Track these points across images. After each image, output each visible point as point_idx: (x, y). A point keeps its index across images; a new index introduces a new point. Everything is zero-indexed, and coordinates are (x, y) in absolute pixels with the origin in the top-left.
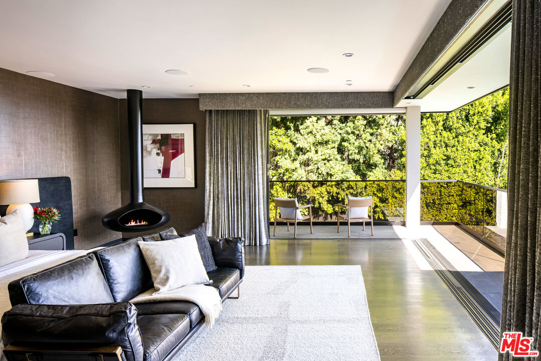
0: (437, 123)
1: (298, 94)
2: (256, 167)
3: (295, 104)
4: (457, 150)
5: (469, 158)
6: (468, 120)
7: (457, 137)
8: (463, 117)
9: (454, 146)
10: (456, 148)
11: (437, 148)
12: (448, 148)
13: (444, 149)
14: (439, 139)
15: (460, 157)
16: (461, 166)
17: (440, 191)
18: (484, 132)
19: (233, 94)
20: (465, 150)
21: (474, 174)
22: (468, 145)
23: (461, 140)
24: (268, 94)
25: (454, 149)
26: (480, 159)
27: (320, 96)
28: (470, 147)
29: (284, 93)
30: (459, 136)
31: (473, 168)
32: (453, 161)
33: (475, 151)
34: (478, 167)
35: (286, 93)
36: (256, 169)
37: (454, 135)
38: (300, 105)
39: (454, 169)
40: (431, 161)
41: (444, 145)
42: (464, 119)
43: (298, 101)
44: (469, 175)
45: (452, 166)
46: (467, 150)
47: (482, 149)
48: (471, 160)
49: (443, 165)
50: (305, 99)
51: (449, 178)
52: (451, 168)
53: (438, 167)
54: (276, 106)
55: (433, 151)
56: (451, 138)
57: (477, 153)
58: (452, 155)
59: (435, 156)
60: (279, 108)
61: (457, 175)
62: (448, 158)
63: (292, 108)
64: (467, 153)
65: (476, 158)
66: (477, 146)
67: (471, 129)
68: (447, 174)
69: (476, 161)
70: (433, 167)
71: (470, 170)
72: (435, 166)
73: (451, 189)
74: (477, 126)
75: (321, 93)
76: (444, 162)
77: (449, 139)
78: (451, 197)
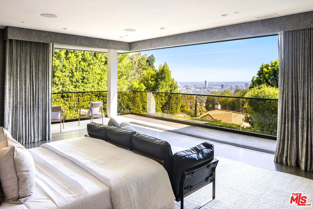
0: (77, 56)
1: (82, 37)
2: (48, 84)
3: (80, 43)
4: (89, 73)
5: (95, 78)
6: (95, 56)
7: (89, 65)
8: (93, 54)
9: (87, 71)
10: (88, 72)
11: (77, 72)
12: (84, 72)
13: (81, 72)
14: (79, 66)
15: (91, 78)
16: (91, 83)
17: (78, 99)
18: (104, 63)
19: (38, 31)
20: (93, 74)
21: (98, 87)
22: (95, 70)
23: (91, 67)
24: (62, 34)
25: (87, 73)
26: (101, 79)
27: (94, 40)
28: (97, 72)
29: (73, 35)
30: (90, 65)
31: (97, 84)
32: (87, 80)
33: (99, 74)
34: (100, 83)
35: (74, 35)
36: (48, 85)
37: (87, 64)
38: (83, 44)
39: (87, 85)
40: (74, 80)
41: (81, 70)
42: (93, 55)
43: (82, 41)
44: (95, 88)
45: (86, 83)
46: (95, 74)
47: (103, 73)
48: (97, 80)
49: (80, 82)
50: (86, 41)
51: (84, 90)
52: (85, 85)
53: (77, 84)
54: (68, 43)
55: (75, 73)
56: (86, 66)
57: (100, 75)
58: (86, 77)
59: (76, 77)
60: (70, 44)
61: (88, 88)
62: (84, 78)
63: (78, 45)
64: (95, 76)
65: (99, 78)
66: (100, 72)
67: (97, 61)
68: (83, 88)
69: (99, 80)
70: (74, 84)
71: (96, 86)
72: (75, 83)
73: (85, 97)
74: (100, 60)
75: (95, 38)
76: (81, 80)
77: (84, 66)
78: (84, 102)
